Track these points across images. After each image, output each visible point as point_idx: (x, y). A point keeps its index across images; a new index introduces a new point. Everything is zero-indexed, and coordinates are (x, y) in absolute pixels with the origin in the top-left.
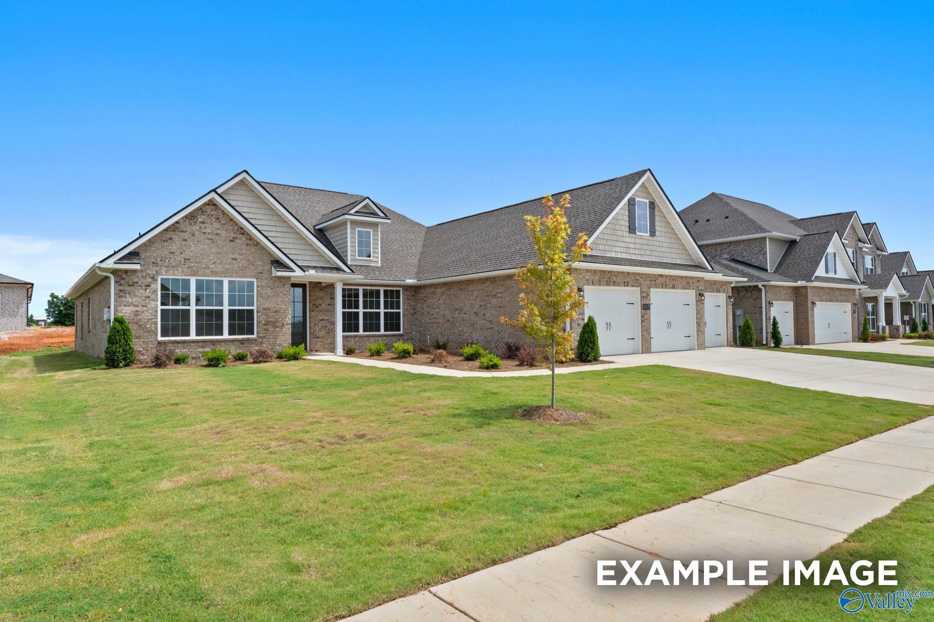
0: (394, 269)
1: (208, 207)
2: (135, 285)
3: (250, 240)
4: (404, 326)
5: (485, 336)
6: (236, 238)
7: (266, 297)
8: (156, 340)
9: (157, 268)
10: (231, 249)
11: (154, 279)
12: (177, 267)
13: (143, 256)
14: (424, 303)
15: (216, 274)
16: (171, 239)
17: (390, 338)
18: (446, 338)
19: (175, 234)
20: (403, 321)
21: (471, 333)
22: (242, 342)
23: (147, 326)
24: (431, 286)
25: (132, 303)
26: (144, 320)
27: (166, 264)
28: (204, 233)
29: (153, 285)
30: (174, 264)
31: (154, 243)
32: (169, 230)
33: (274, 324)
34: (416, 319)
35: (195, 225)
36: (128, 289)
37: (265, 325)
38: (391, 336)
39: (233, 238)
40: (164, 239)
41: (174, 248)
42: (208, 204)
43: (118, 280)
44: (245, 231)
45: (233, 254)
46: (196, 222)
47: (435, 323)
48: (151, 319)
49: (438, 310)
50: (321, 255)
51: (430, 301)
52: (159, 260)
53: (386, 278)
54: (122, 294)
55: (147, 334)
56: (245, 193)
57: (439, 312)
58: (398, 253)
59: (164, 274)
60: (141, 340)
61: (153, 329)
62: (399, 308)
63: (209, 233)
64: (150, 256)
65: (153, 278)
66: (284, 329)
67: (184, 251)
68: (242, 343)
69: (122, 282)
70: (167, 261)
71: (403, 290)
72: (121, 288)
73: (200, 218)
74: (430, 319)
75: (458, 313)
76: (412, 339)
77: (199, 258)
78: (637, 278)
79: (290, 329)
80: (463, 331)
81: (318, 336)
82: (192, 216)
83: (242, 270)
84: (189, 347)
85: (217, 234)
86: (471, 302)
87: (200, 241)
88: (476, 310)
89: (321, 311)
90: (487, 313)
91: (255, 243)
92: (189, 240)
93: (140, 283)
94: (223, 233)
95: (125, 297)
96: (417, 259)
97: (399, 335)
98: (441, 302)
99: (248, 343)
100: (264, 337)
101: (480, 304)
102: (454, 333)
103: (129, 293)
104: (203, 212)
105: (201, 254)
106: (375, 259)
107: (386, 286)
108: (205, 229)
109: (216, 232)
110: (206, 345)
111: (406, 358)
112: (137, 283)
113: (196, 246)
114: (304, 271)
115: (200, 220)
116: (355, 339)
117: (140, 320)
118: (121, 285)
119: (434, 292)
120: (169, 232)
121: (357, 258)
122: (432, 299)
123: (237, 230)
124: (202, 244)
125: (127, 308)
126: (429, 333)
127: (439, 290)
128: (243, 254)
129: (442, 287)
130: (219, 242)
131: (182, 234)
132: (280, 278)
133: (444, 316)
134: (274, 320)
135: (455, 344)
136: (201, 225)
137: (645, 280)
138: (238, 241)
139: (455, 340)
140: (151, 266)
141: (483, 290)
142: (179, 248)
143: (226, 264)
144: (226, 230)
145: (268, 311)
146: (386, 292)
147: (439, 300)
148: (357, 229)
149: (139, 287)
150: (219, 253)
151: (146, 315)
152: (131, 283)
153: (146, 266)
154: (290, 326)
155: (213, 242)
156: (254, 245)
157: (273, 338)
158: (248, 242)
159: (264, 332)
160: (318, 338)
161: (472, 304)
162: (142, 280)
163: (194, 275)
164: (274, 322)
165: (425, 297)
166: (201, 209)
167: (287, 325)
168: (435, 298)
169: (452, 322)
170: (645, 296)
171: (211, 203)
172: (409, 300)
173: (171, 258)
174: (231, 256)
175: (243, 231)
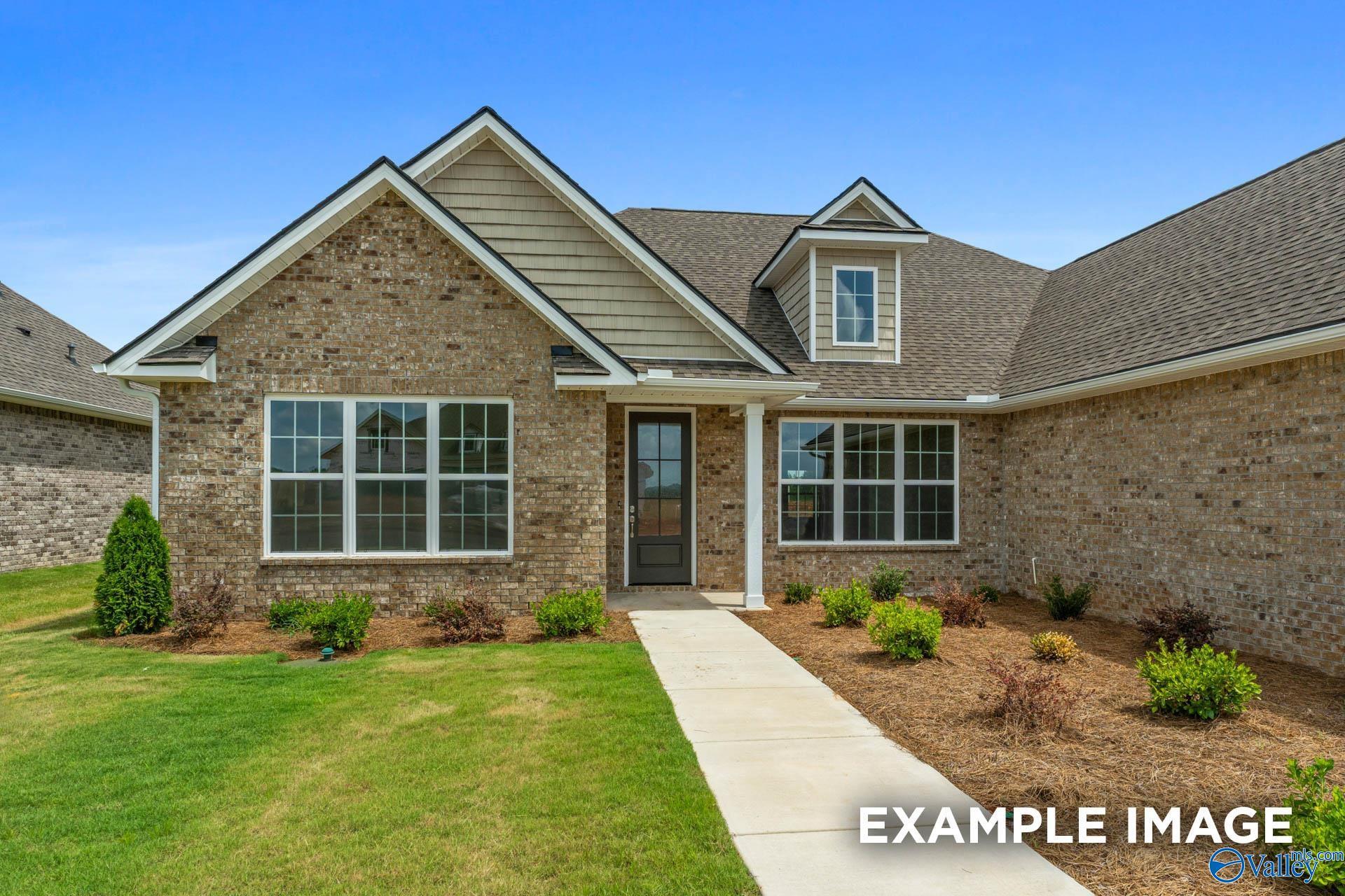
0: (938, 371)
1: (384, 210)
2: (207, 419)
3: (494, 293)
4: (962, 523)
5: (1240, 580)
6: (457, 290)
7: (537, 446)
8: (256, 558)
9: (260, 377)
10: (444, 321)
11: (252, 404)
12: (305, 371)
13: (225, 347)
14: (1022, 462)
15: (403, 386)
16: (291, 299)
17: (922, 557)
18: (1088, 568)
19: (303, 287)
20: (962, 511)
21: (1183, 565)
22: (472, 568)
23: (236, 524)
24: (1044, 410)
25: (200, 465)
26: (227, 508)
27: (281, 366)
28: (376, 281)
29: (249, 419)
30: (299, 364)
31: (251, 312)
32: (289, 276)
33: (559, 521)
34: (1000, 506)
35: (351, 260)
36: (191, 429)
37: (534, 523)
38: (923, 551)
39: (450, 290)
40: (276, 301)
41: (299, 323)
42: (386, 204)
43: (167, 408)
44: (481, 269)
45: (448, 332)
46: (354, 253)
47: (1054, 519)
48: (246, 506)
49: (1063, 483)
50: (703, 330)
51: (1040, 457)
52: (263, 355)
53: (908, 392)
54: (176, 443)
55: (234, 544)
56: (497, 173)
57: (1068, 489)
58: (959, 331)
59: (275, 389)
60: (221, 559)
61: (249, 530)
62: (950, 476)
63: (387, 280)
64: (242, 346)
65: (250, 400)
66: (587, 536)
67: (325, 330)
68: (472, 572)
69: (178, 412)
70: (283, 356)
71: (962, 425)
72: (175, 427)
73: (365, 241)
74: (1038, 508)
75: (1133, 495)
76: (986, 561)
77: (363, 346)
79: (604, 536)
80: (1148, 553)
81: (717, 547)
82: (345, 238)
83: (472, 375)
84: (336, 580)
85: (407, 282)
86: (1184, 457)
87: (364, 303)
88: (1202, 484)
89: (726, 484)
90: (1251, 496)
91: (509, 301)
92: (336, 300)
93: (218, 414)
94: (424, 278)
95: (184, 451)
96: (1011, 344)
97: (949, 550)
98: (1073, 457)
99: (489, 573)
100: (532, 556)
101: (1221, 463)
102: (1116, 557)
103: (193, 441)
104: (371, 224)
105: (368, 337)
106: (886, 346)
107: (911, 415)
108: (377, 268)
109: (405, 275)
110: (379, 575)
111: (913, 661)
112: (212, 414)
113: (353, 316)
114: (635, 372)
115: (364, 246)
116: (819, 558)
117: (218, 508)
118: (173, 420)
119: (1052, 428)
120: (287, 283)
121: (835, 343)
122: (1046, 448)
123: (461, 269)
124: (368, 311)
125: (188, 478)
126: (1038, 549)
127: (1068, 423)
128: (475, 333)
129: (1076, 414)
130: (412, 303)
131: (319, 285)
132: (575, 395)
133: (1083, 501)
134: (559, 509)
135: (1118, 591)
136: (365, 259)
138: (463, 298)
139: (1119, 580)
140: (244, 370)
141: (1234, 412)
142: (312, 323)
143: (430, 360)
144: (432, 270)
145: (543, 487)
146: (911, 434)
147: (1067, 452)
148: (835, 268)
149: (217, 425)
150: (413, 332)
151: (233, 494)
152: (197, 416)
153: (234, 371)
154: (604, 528)
155: (398, 303)
156: (506, 306)
157: (557, 560)
158: (490, 299)
159: (531, 542)
160: (720, 552)
161: (1184, 464)
162: (224, 407)
163: (349, 392)
164: (560, 515)
165: (1026, 444)
166: (367, 218)
167: (594, 523)
168: (1055, 447)
169: (1110, 523)
171: (392, 200)
172: (981, 452)
173: (291, 350)
174: (443, 338)
175: (476, 271)
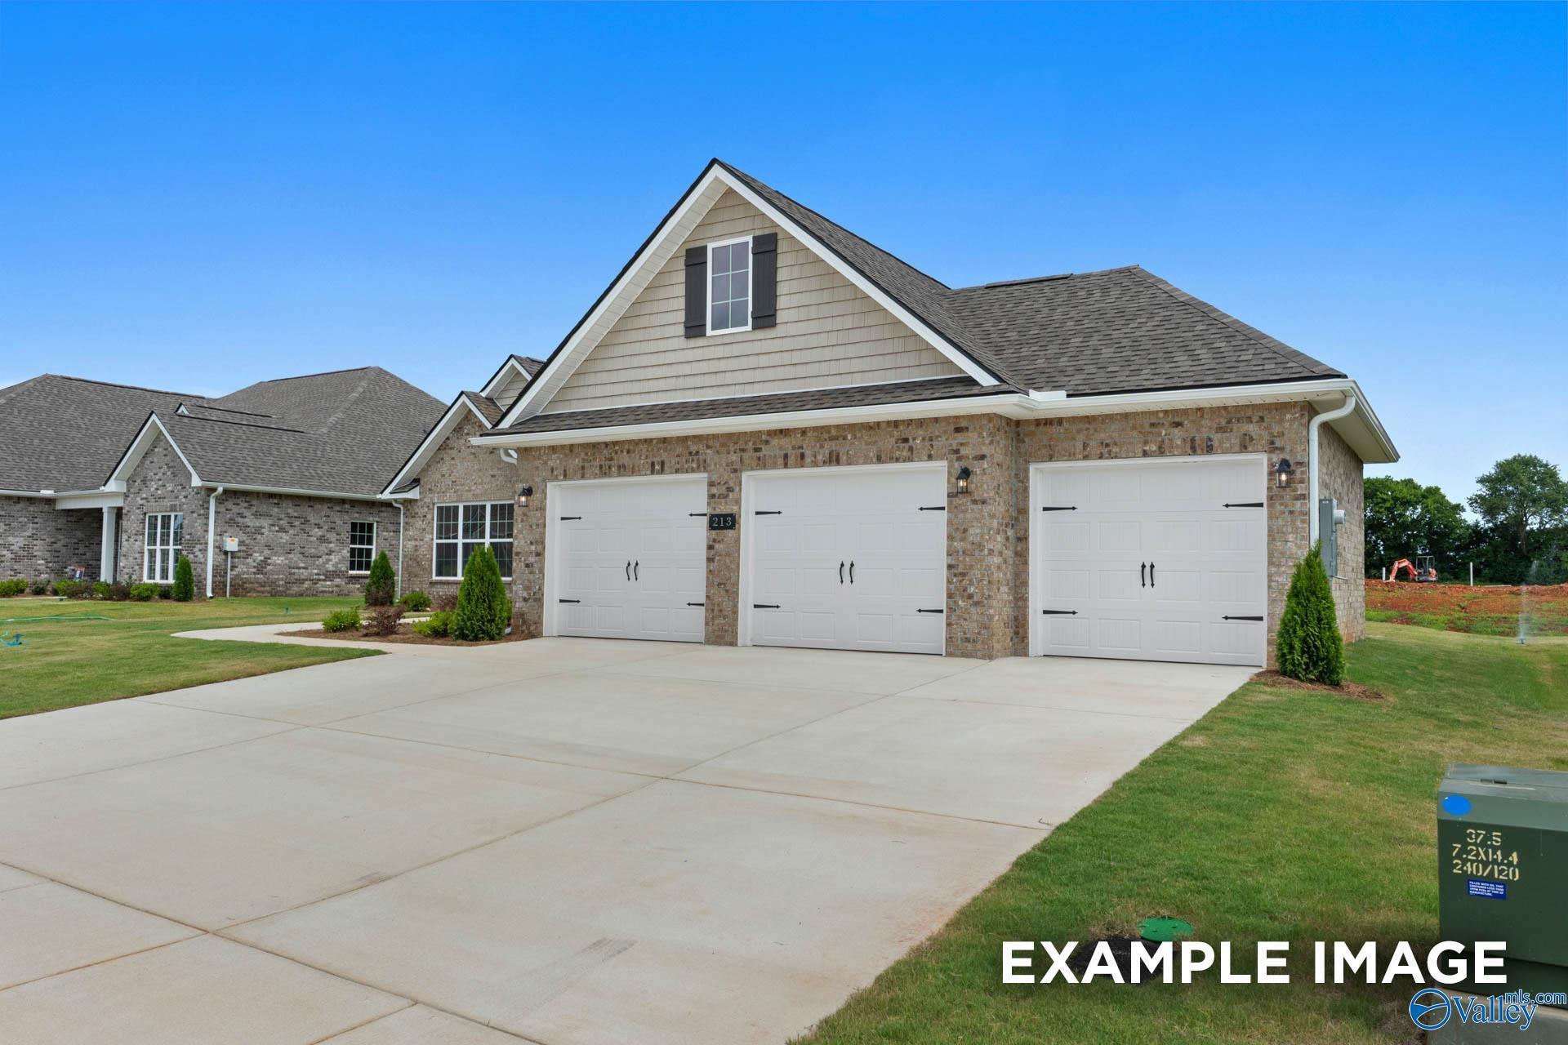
41: (445, 469)
52: (433, 485)
67: (452, 472)
77: (464, 479)
78: (694, 448)
92: (456, 458)
103: (413, 526)
104: (465, 418)
105: (465, 474)
112: (418, 514)
113: (461, 465)
117: (420, 556)
137: (723, 450)
140: (428, 493)
142: (448, 469)
149: (420, 519)
151: (424, 550)
162: (421, 510)
163: (462, 501)
170: (724, 490)
173: (442, 483)
